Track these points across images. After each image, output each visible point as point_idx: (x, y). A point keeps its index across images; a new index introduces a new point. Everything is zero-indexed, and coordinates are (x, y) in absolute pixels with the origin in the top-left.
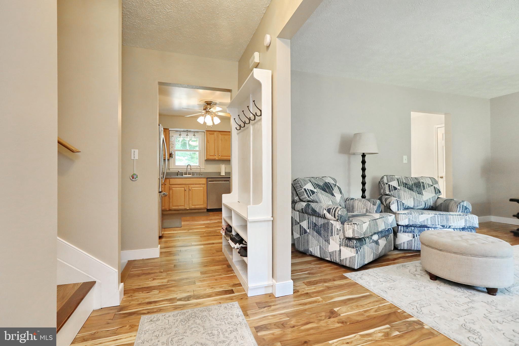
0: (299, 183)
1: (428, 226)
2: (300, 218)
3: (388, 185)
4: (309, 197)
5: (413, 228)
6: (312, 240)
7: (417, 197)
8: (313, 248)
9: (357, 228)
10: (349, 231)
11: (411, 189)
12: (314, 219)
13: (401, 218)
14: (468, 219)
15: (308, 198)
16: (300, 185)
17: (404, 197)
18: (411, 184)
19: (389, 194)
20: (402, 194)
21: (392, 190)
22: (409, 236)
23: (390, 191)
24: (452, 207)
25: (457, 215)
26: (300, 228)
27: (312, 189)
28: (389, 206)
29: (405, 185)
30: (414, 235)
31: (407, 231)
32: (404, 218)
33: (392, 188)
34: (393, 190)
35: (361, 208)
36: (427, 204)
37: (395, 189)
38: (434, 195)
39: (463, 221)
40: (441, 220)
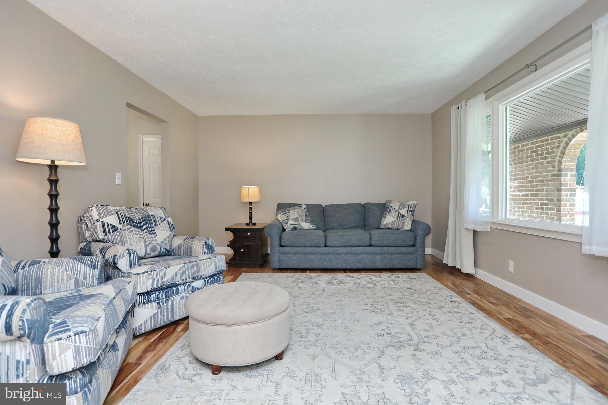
1: (178, 283)
3: (100, 223)
5: (157, 293)
7: (149, 239)
10: (63, 356)
11: (138, 227)
13: (140, 281)
14: (217, 261)
17: (131, 241)
18: (138, 218)
19: (104, 239)
20: (126, 236)
21: (109, 231)
22: (152, 307)
23: (106, 234)
24: (196, 248)
25: (207, 259)
28: (115, 263)
29: (130, 221)
30: (159, 303)
31: (150, 300)
32: (145, 281)
33: (108, 228)
34: (111, 232)
36: (162, 248)
37: (115, 228)
38: (170, 233)
39: (213, 265)
40: (191, 270)
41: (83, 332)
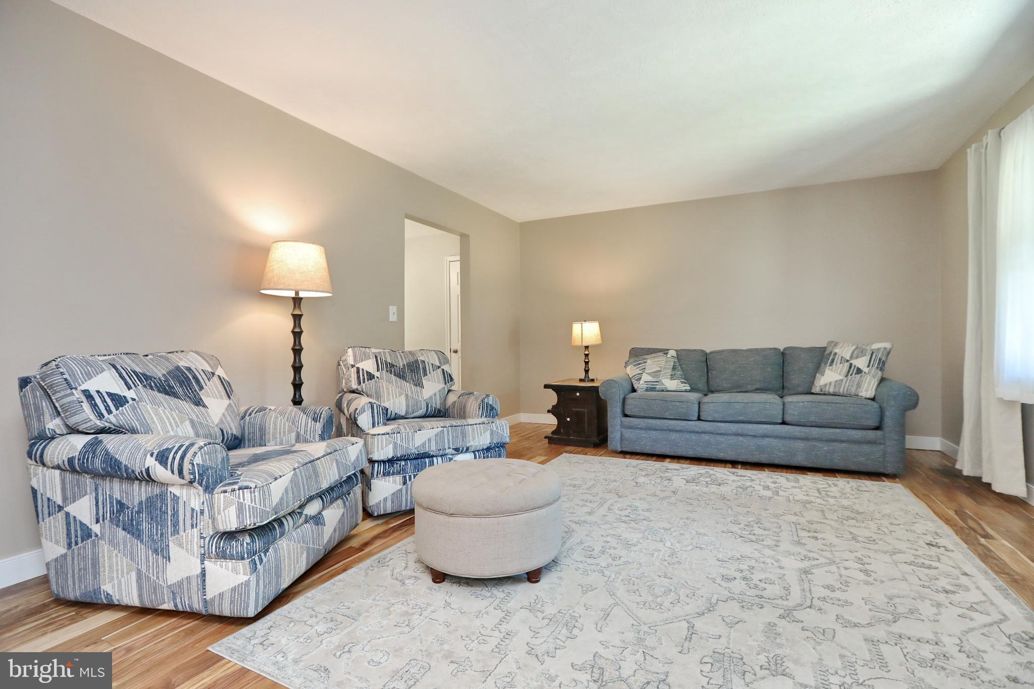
0: (62, 374)
1: (432, 453)
2: (64, 489)
3: (355, 369)
4: (100, 416)
5: (403, 463)
6: (110, 558)
7: (412, 393)
8: (116, 581)
9: (251, 500)
10: (226, 512)
11: (401, 375)
12: (116, 489)
13: (378, 444)
14: (495, 429)
15: (98, 423)
16: (66, 379)
17: (388, 394)
18: (401, 365)
19: (357, 389)
20: (383, 387)
21: (364, 379)
22: (394, 482)
23: (359, 383)
24: (470, 408)
25: (480, 424)
26: (68, 524)
27: (119, 388)
28: (356, 419)
29: (391, 368)
30: (405, 477)
31: (391, 471)
32: (384, 445)
33: (363, 375)
34: (366, 380)
35: (284, 432)
36: (430, 406)
37: (371, 377)
38: (443, 385)
39: (488, 433)
40: (453, 438)
41: (247, 488)
